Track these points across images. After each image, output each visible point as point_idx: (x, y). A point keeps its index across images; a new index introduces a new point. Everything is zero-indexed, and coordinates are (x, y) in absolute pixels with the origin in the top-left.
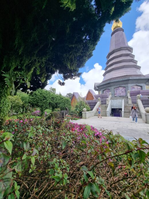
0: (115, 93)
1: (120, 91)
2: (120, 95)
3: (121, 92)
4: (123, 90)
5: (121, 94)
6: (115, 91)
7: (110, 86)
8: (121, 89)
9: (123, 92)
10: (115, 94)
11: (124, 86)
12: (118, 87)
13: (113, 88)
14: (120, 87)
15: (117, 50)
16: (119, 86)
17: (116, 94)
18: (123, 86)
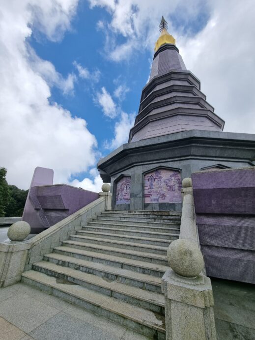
0: (146, 192)
1: (163, 184)
2: (161, 201)
3: (164, 190)
4: (173, 182)
5: (164, 195)
6: (147, 183)
7: (131, 166)
8: (165, 175)
9: (171, 188)
10: (144, 196)
11: (175, 165)
12: (156, 170)
13: (138, 171)
14: (161, 168)
15: (161, 80)
16: (158, 165)
17: (149, 196)
18: (170, 165)
